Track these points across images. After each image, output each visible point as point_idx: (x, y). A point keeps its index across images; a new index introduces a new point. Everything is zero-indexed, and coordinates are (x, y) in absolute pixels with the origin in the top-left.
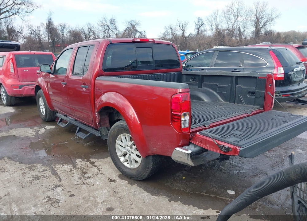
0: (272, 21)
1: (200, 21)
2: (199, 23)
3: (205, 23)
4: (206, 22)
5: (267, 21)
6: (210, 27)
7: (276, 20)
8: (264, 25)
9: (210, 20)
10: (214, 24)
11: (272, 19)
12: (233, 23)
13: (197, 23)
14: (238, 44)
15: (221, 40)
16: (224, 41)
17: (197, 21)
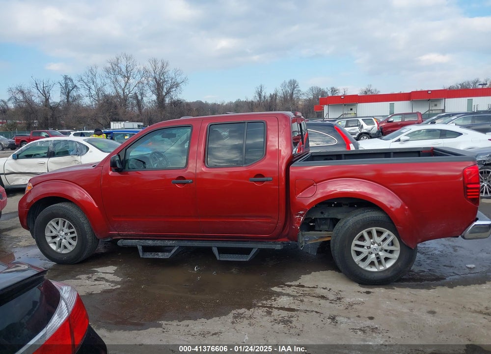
0: (178, 88)
1: (68, 81)
2: (66, 84)
3: (78, 85)
4: (79, 83)
5: (171, 87)
6: (88, 92)
7: (182, 86)
8: (168, 92)
9: (86, 81)
10: (93, 87)
11: (177, 85)
12: (123, 87)
13: (64, 85)
14: (139, 118)
15: (113, 112)
16: (117, 114)
17: (63, 82)
